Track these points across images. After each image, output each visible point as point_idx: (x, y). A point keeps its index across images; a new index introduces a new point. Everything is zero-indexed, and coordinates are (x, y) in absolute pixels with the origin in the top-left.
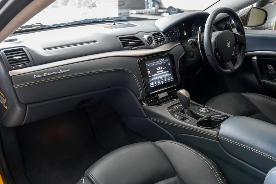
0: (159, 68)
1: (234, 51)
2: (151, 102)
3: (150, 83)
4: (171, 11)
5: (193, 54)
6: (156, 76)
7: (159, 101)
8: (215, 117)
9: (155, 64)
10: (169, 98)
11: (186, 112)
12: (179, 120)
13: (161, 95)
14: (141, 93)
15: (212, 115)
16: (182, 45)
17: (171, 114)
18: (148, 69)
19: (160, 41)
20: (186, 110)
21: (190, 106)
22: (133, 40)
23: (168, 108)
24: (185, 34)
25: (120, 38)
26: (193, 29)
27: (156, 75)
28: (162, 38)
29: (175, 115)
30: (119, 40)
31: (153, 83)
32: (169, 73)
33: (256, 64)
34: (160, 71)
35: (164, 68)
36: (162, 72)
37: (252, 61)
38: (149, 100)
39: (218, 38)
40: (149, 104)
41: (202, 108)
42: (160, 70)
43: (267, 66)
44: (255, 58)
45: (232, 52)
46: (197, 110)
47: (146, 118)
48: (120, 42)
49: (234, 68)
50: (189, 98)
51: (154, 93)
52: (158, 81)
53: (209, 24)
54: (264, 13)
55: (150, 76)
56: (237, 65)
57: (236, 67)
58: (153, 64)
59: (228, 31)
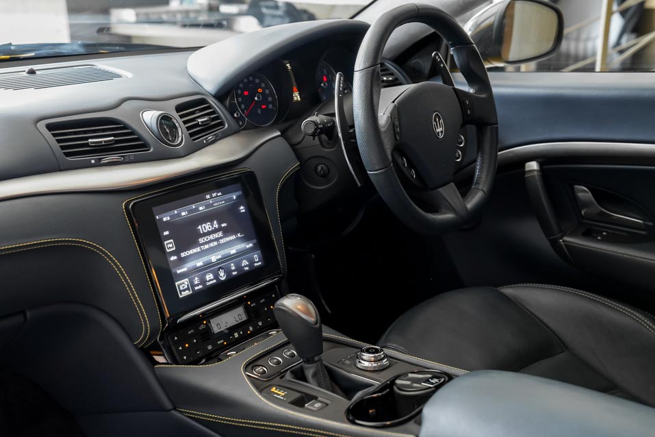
0: (207, 227)
1: (461, 149)
2: (185, 351)
3: (177, 284)
4: (264, 10)
5: (327, 166)
6: (196, 253)
7: (214, 344)
8: (408, 383)
9: (190, 211)
10: (251, 329)
11: (309, 373)
12: (285, 407)
13: (221, 324)
14: (146, 323)
15: (397, 377)
16: (287, 139)
17: (257, 387)
18: (166, 233)
19: (207, 128)
20: (311, 367)
21: (322, 353)
22: (104, 130)
23: (246, 367)
24: (297, 97)
25: (50, 127)
26: (325, 78)
27: (197, 250)
28: (213, 119)
29: (274, 389)
30: (48, 134)
31: (186, 281)
32: (246, 239)
33: (539, 184)
34: (211, 237)
35: (223, 225)
36: (217, 239)
37: (526, 176)
38: (177, 343)
39: (401, 109)
40: (178, 358)
41: (366, 356)
42: (209, 233)
43: (573, 193)
44: (533, 165)
45: (456, 152)
46: (348, 362)
47: (170, 410)
48: (52, 140)
49: (466, 207)
50: (316, 324)
51: (196, 317)
52: (205, 275)
53: (367, 65)
54: (553, 17)
55: (173, 258)
56: (474, 197)
57: (473, 202)
58: (183, 214)
59: (439, 83)
